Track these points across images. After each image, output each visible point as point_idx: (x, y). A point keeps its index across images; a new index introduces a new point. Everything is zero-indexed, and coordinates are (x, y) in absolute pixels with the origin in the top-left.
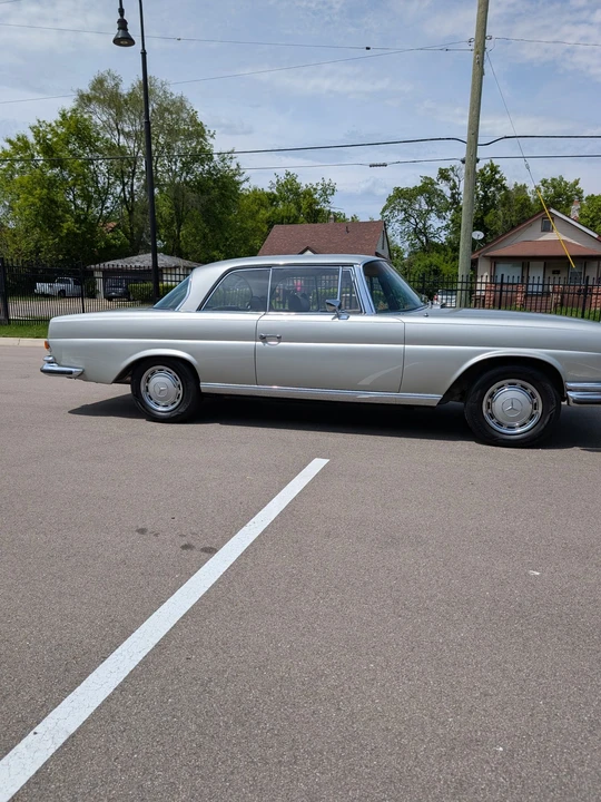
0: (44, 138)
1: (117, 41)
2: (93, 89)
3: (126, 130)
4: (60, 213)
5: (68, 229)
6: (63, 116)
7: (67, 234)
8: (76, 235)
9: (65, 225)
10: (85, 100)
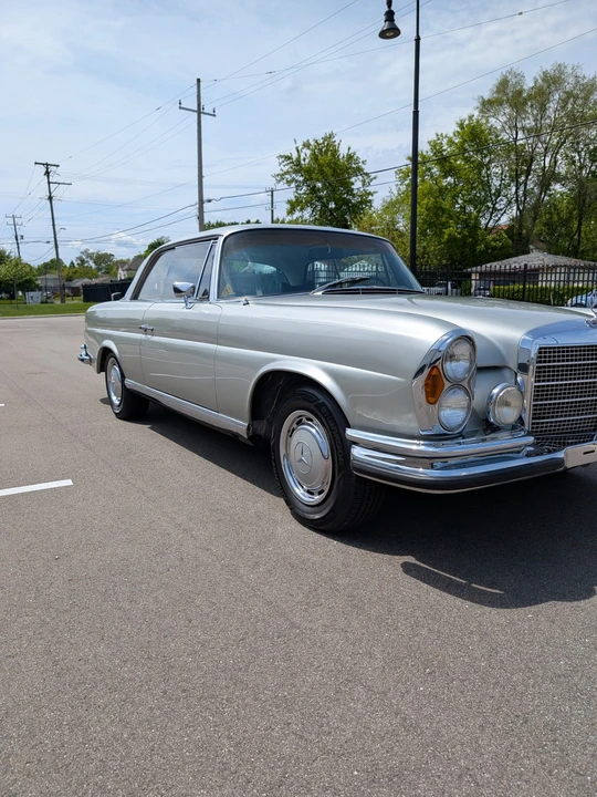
0: (440, 151)
1: (383, 35)
2: (498, 92)
3: (528, 126)
4: (444, 220)
5: (450, 235)
6: (461, 126)
7: (448, 240)
8: (455, 239)
9: (447, 231)
10: (487, 106)
